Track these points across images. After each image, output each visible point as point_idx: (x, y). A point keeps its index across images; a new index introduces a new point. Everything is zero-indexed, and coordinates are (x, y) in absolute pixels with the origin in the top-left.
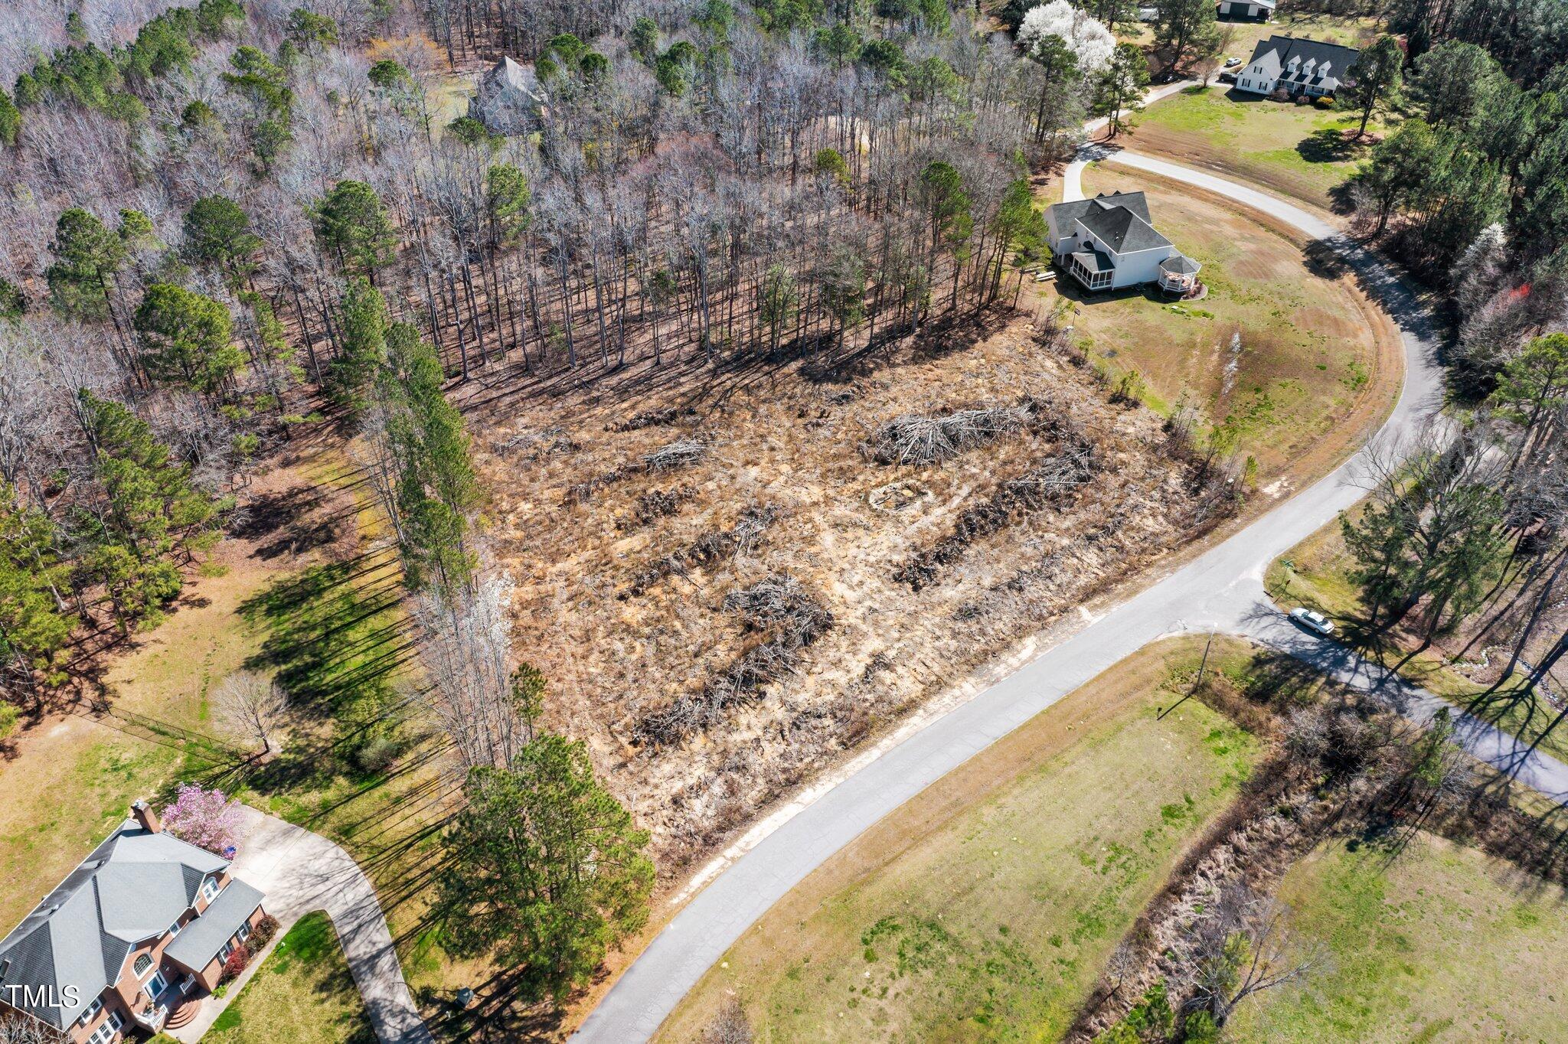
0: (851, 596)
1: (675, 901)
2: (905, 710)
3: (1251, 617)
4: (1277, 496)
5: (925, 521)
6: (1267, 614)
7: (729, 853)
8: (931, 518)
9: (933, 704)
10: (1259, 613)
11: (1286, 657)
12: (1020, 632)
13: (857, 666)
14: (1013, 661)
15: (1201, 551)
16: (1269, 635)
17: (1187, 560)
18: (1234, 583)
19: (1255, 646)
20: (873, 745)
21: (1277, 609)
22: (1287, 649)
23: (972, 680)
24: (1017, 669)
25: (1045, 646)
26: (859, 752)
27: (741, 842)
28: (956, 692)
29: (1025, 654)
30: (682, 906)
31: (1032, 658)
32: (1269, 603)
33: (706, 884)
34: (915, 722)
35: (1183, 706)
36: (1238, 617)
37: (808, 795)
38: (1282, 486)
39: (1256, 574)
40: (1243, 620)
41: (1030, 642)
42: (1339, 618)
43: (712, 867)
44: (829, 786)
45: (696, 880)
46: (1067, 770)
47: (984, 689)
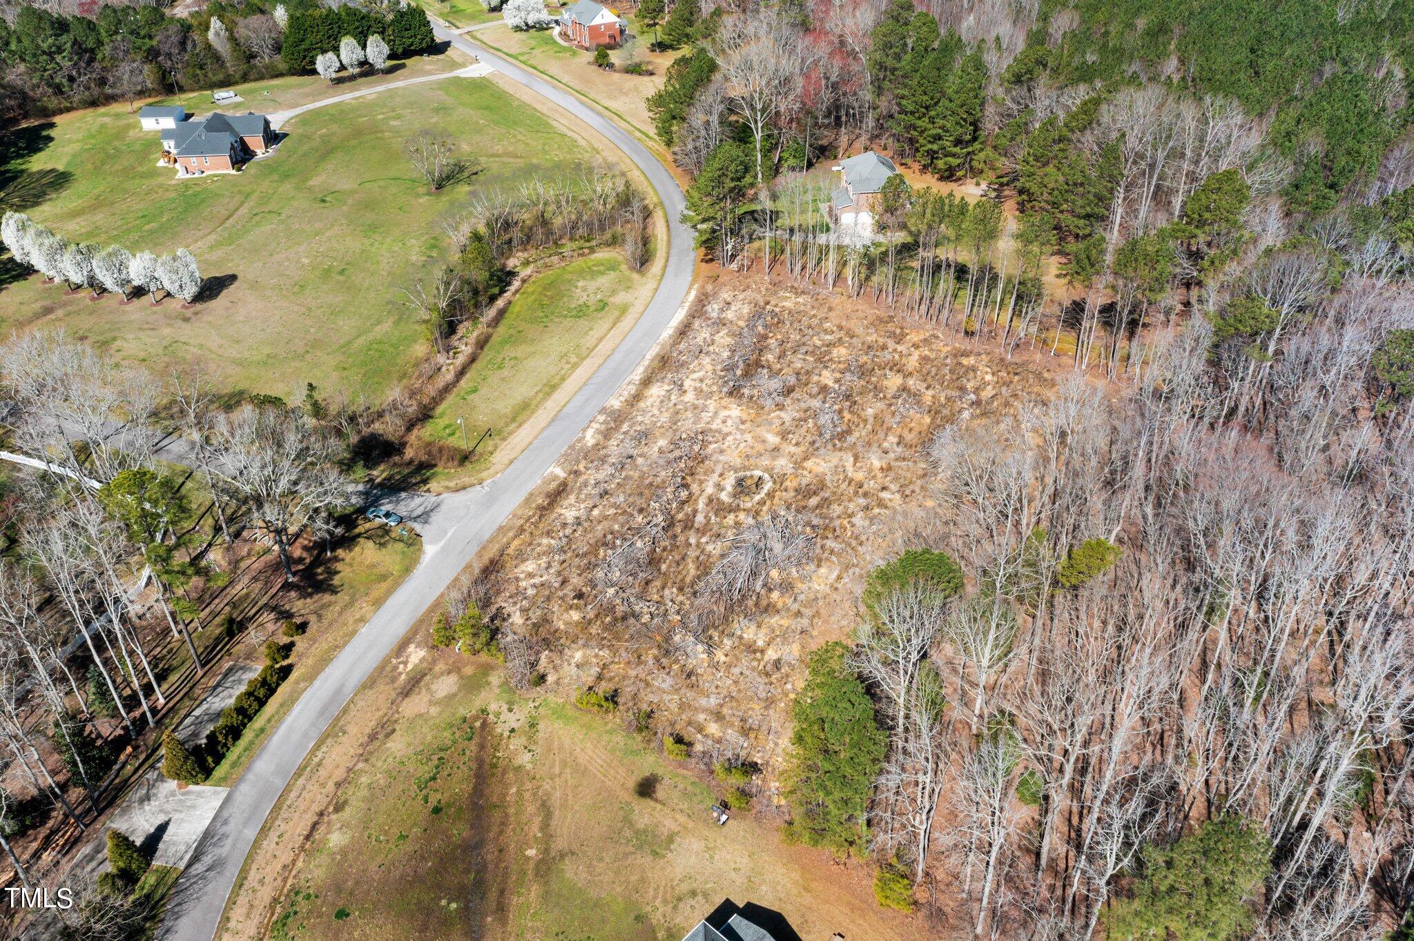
0: (725, 413)
1: (696, 286)
2: (647, 382)
3: (432, 510)
4: (412, 647)
5: (715, 478)
6: (419, 517)
7: (688, 304)
8: (711, 483)
9: (633, 389)
10: (424, 517)
11: (404, 490)
12: (600, 446)
13: (689, 383)
14: (596, 426)
15: (479, 555)
16: (417, 501)
17: (491, 541)
18: (449, 535)
19: (428, 491)
20: (652, 360)
21: (411, 524)
22: (403, 495)
23: (615, 407)
24: (590, 422)
25: (579, 441)
26: (657, 355)
27: (686, 309)
28: (622, 399)
29: (590, 432)
30: (692, 284)
31: (584, 430)
32: (418, 527)
33: (688, 293)
34: (636, 377)
35: (475, 442)
36: (443, 508)
38: (405, 663)
39: (430, 550)
40: (438, 505)
41: (590, 439)
42: (359, 535)
43: (692, 298)
44: (662, 337)
45: (694, 292)
46: (538, 388)
47: (607, 404)
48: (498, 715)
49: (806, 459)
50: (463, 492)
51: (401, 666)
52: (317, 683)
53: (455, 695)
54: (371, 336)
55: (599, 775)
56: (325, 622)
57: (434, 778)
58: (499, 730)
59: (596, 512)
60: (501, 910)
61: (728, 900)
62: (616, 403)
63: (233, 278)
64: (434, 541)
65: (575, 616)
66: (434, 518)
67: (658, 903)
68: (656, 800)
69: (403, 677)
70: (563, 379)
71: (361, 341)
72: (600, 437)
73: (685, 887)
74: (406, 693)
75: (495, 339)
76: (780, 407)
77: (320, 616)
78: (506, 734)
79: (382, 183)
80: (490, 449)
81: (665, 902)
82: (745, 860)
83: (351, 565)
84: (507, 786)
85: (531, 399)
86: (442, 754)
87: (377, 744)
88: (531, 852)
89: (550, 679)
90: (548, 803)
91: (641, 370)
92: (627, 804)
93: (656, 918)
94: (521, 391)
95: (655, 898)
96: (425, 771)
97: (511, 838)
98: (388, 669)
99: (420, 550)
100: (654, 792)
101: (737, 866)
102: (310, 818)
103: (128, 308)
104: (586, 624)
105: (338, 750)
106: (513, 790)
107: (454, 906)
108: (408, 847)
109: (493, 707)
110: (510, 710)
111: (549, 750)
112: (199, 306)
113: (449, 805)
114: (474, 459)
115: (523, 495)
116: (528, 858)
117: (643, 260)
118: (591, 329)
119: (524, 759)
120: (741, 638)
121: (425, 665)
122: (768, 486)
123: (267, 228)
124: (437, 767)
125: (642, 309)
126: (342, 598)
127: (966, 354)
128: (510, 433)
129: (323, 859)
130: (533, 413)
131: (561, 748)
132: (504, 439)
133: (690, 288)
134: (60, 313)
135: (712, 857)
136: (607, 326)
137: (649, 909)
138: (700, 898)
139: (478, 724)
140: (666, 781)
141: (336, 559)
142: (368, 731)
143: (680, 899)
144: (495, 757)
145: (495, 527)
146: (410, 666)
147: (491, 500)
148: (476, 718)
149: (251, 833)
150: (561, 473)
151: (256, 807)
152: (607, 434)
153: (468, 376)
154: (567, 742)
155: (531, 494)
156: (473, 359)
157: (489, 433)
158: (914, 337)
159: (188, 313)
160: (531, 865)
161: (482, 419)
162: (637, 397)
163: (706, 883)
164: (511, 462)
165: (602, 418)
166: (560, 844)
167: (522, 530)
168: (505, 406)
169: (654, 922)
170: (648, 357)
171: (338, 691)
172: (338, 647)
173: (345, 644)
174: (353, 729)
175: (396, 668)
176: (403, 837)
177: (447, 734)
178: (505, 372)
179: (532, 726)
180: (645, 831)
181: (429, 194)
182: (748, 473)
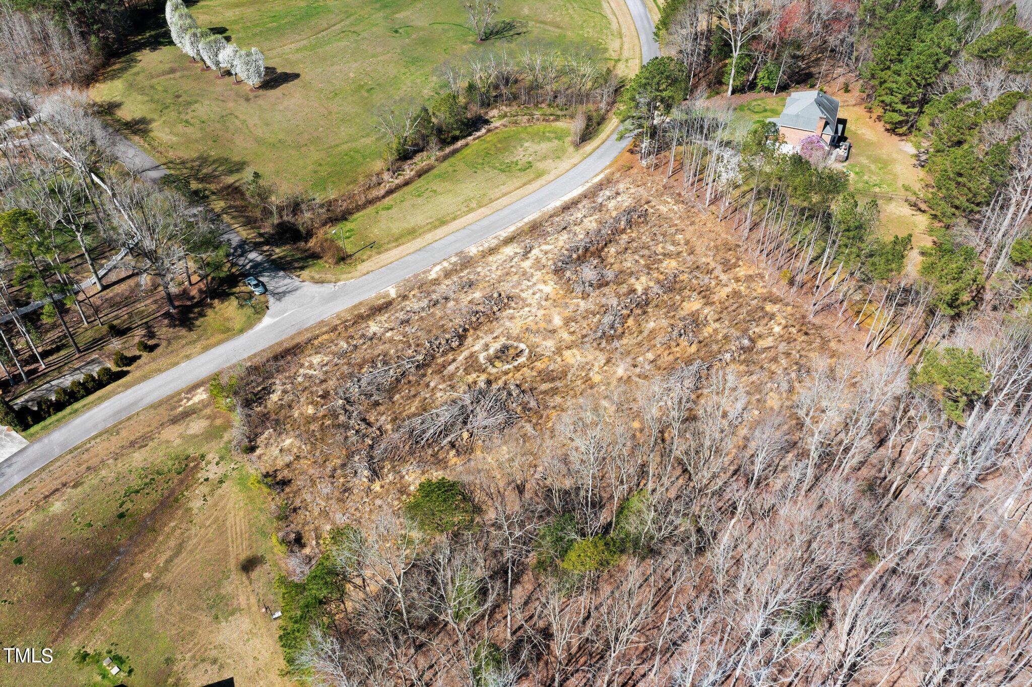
0: (541, 286)
1: (608, 171)
2: (510, 240)
3: (289, 292)
4: (201, 390)
5: (488, 339)
6: (278, 294)
7: (590, 184)
8: (482, 342)
9: (494, 243)
10: (281, 295)
11: (284, 270)
12: (436, 282)
13: (536, 252)
14: (445, 264)
15: (292, 338)
16: (287, 281)
17: (307, 330)
18: (286, 314)
19: (299, 276)
20: (526, 224)
21: (269, 297)
22: (281, 273)
23: (471, 254)
24: (445, 260)
25: (424, 272)
27: (585, 188)
28: (481, 249)
29: (438, 268)
30: (605, 169)
31: (434, 265)
32: (272, 301)
33: (597, 175)
34: (504, 234)
35: (358, 249)
36: (298, 292)
37: (558, 203)
38: (189, 399)
39: (267, 321)
40: (297, 290)
41: (433, 275)
42: (233, 294)
43: (597, 180)
44: (548, 207)
45: (602, 176)
46: (431, 220)
47: (466, 250)
48: (209, 463)
49: (569, 348)
50: (320, 285)
51: (185, 401)
52: (129, 391)
53: (197, 436)
54: (354, 145)
55: (230, 539)
56: (170, 349)
57: (138, 492)
58: (199, 475)
59: (389, 334)
60: (99, 606)
61: (232, 679)
62: (473, 251)
63: (297, 76)
64: (272, 316)
65: (310, 410)
66: (288, 299)
67: (188, 656)
68: (249, 578)
69: (181, 409)
70: (454, 219)
71: (345, 147)
72: (442, 275)
73: (214, 653)
74: (174, 421)
75: (435, 172)
76: (585, 296)
77: (169, 343)
78: (202, 480)
79: (446, 27)
80: (365, 257)
81: (193, 657)
82: (267, 655)
83: (216, 313)
84: (172, 518)
85: (420, 228)
86: (155, 476)
87: (131, 450)
88: (147, 575)
89: (258, 452)
90: (184, 545)
91: (512, 229)
92: (230, 571)
93: (177, 667)
94: (419, 219)
95: (190, 651)
96: (136, 483)
97: (144, 558)
98: (175, 399)
99: (260, 319)
100: (253, 570)
101: (260, 657)
102: (56, 484)
103: (219, 81)
104: (311, 419)
105: (106, 444)
106: (172, 524)
107: (78, 589)
108: (87, 534)
109: (209, 457)
110: (217, 464)
111: (215, 505)
112: (261, 92)
113: (131, 516)
114: (349, 261)
115: (356, 301)
116: (142, 578)
117: (586, 136)
118: (504, 184)
119: (196, 504)
120: (402, 477)
121: (199, 406)
122: (522, 360)
123: (342, 44)
124: (146, 484)
125: (552, 178)
126: (193, 335)
127: (775, 300)
128: (387, 250)
129: (40, 517)
130: (414, 239)
131: (223, 508)
132: (379, 253)
133: (602, 172)
134: (178, 74)
135: (248, 640)
136: (517, 185)
137: (179, 657)
138: (216, 667)
139: (192, 465)
140: (266, 567)
141: (211, 306)
142: (132, 438)
143: (203, 661)
144: (182, 494)
145: (319, 320)
146: (190, 403)
147: (333, 297)
148: (195, 459)
149: (17, 480)
150: (393, 293)
151: (33, 463)
152: (447, 274)
153: (394, 195)
154: (230, 505)
155: (361, 303)
156: (407, 183)
157: (372, 245)
158: (742, 272)
159: (251, 95)
160: (142, 583)
161: (375, 232)
162: (492, 251)
163: (229, 658)
164: (368, 273)
165: (454, 259)
166: (167, 578)
167: (334, 329)
168: (397, 228)
169: (175, 668)
170: (526, 220)
171: (135, 403)
172: (159, 371)
173: (167, 369)
174: (124, 433)
175: (181, 400)
176: (90, 525)
177: (170, 463)
178: (419, 201)
179: (221, 482)
180: (224, 597)
181: (474, 43)
182: (515, 344)
